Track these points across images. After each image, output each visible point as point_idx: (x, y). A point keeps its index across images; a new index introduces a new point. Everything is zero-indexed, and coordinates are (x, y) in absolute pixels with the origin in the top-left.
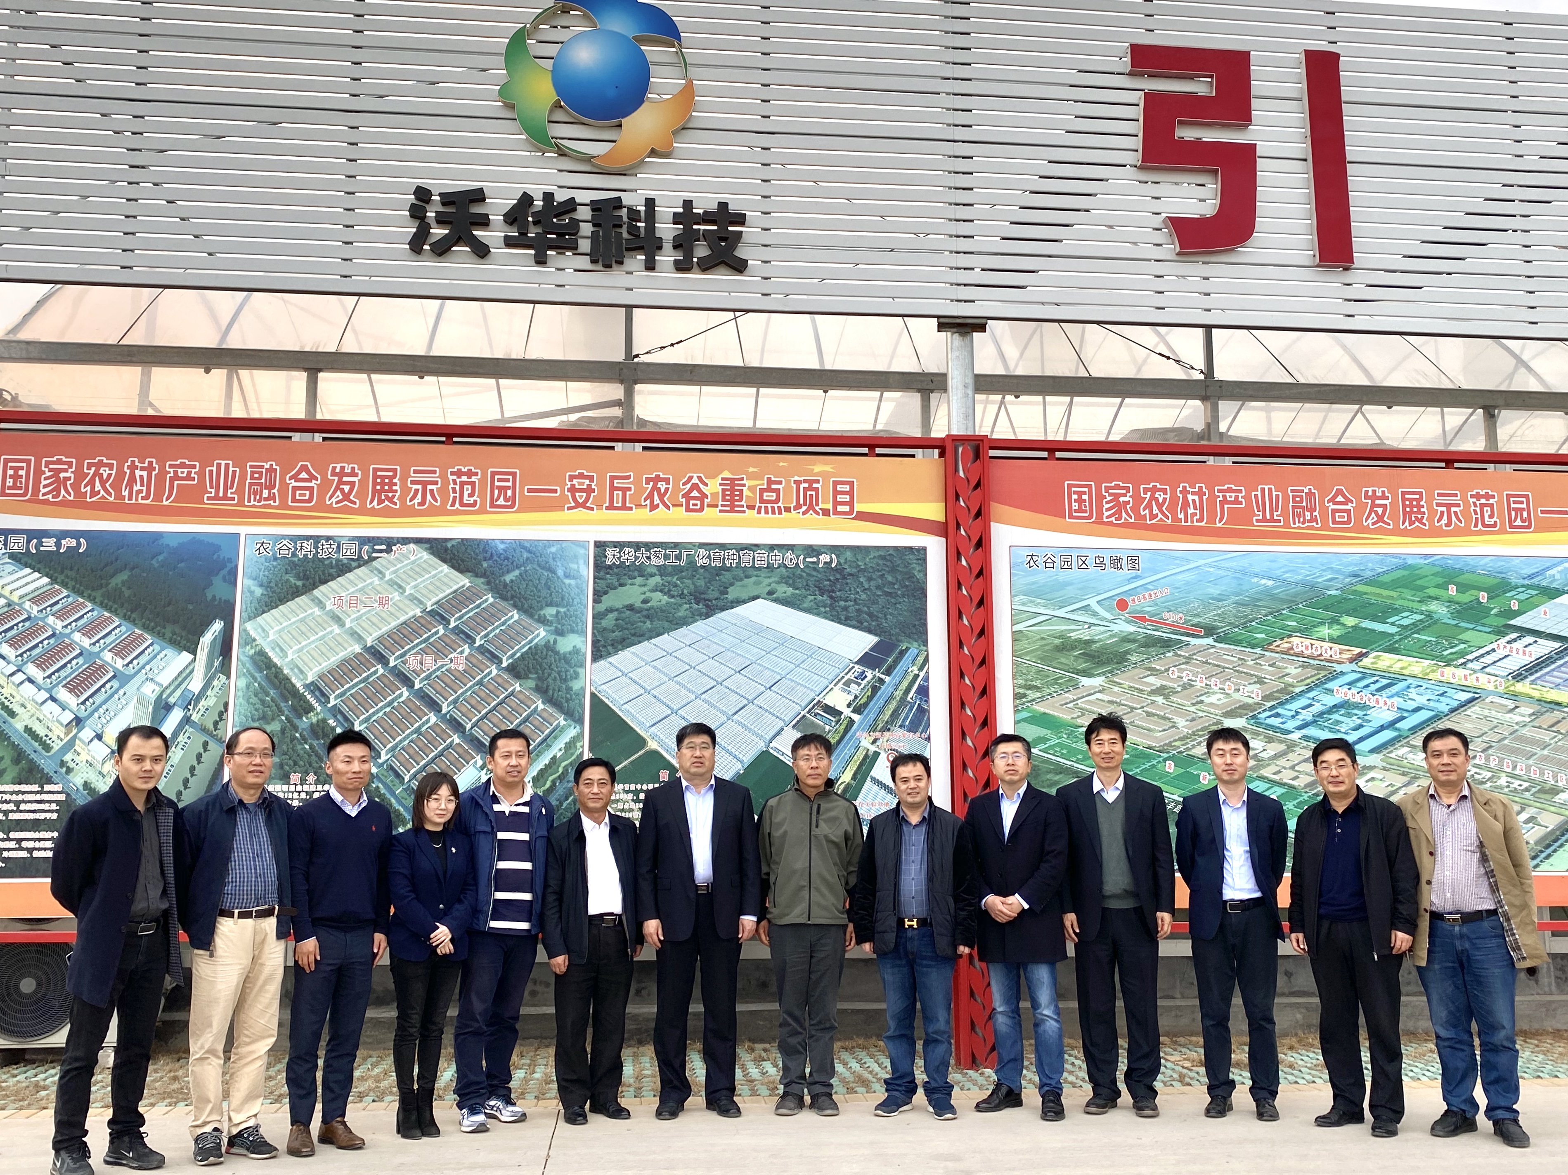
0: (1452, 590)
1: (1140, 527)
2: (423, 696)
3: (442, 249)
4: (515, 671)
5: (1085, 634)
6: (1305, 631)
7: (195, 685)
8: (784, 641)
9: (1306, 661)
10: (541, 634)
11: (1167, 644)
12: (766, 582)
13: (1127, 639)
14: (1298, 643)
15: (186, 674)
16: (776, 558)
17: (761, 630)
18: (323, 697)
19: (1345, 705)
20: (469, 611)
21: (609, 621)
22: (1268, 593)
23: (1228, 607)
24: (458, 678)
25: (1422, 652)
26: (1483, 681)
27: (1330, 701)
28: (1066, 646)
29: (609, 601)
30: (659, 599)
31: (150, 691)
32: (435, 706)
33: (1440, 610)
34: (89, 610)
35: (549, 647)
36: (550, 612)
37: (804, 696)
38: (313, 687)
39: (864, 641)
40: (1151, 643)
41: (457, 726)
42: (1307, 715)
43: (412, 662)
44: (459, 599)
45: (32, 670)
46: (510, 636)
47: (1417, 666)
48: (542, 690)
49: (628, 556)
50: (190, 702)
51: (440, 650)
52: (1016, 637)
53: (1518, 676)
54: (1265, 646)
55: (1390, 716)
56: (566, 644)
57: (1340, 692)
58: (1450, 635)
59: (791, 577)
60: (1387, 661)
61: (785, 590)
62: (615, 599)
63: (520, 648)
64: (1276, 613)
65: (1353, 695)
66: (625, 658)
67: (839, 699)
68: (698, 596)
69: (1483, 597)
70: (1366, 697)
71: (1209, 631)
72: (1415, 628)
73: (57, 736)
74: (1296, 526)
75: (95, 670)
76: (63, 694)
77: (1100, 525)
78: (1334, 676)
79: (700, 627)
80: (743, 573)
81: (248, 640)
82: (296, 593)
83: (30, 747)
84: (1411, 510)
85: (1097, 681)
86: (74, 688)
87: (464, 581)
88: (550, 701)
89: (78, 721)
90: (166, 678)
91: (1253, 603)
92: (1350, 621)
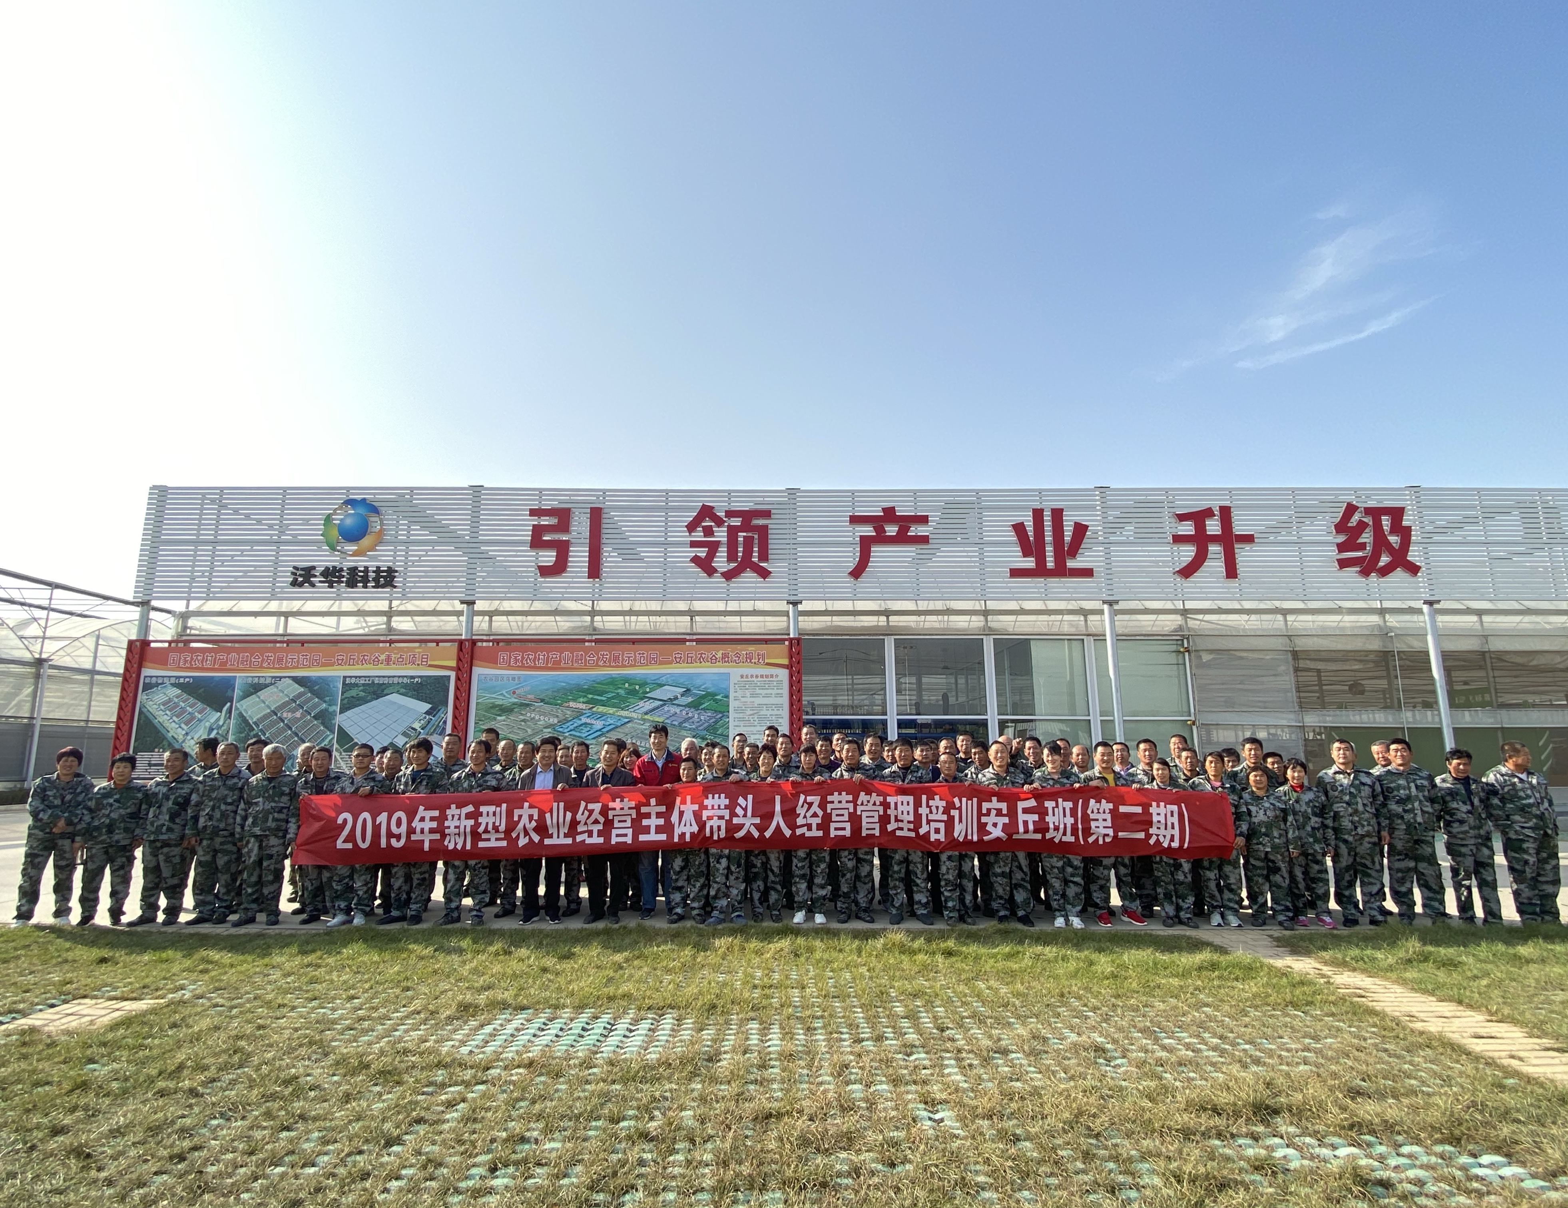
0: (627, 685)
1: (523, 667)
2: (287, 725)
3: (301, 585)
4: (315, 717)
5: (500, 702)
6: (574, 700)
7: (221, 723)
8: (401, 706)
9: (574, 710)
10: (324, 705)
11: (528, 705)
12: (397, 688)
13: (514, 704)
14: (572, 704)
15: (218, 719)
16: (400, 680)
17: (394, 703)
18: (258, 726)
19: (586, 724)
20: (303, 699)
21: (346, 701)
22: (563, 688)
23: (549, 693)
24: (299, 719)
25: (613, 706)
26: (634, 715)
27: (580, 722)
28: (494, 706)
29: (346, 695)
30: (362, 694)
31: (208, 724)
32: (290, 729)
33: (622, 692)
34: (192, 700)
35: (326, 710)
36: (327, 699)
37: (406, 724)
38: (255, 723)
39: (427, 706)
40: (522, 705)
41: (297, 735)
42: (572, 727)
43: (285, 715)
44: (300, 695)
45: (175, 718)
46: (315, 706)
47: (611, 710)
48: (323, 724)
49: (353, 681)
50: (219, 727)
51: (293, 711)
52: (477, 704)
53: (646, 713)
54: (560, 705)
55: (599, 727)
56: (331, 709)
57: (584, 720)
58: (624, 700)
59: (405, 686)
60: (601, 709)
61: (403, 690)
62: (347, 695)
63: (317, 710)
64: (565, 694)
65: (588, 721)
66: (349, 713)
67: (417, 725)
68: (374, 693)
69: (637, 687)
70: (593, 722)
71: (542, 701)
72: (613, 698)
73: (180, 738)
74: (575, 665)
75: (193, 718)
76: (183, 726)
77: (510, 667)
78: (583, 714)
79: (374, 703)
80: (389, 685)
81: (237, 709)
82: (252, 694)
83: (172, 741)
84: (616, 659)
85: (503, 718)
86: (186, 724)
87: (302, 689)
88: (326, 727)
89: (187, 734)
90: (212, 721)
91: (558, 691)
92: (590, 696)
